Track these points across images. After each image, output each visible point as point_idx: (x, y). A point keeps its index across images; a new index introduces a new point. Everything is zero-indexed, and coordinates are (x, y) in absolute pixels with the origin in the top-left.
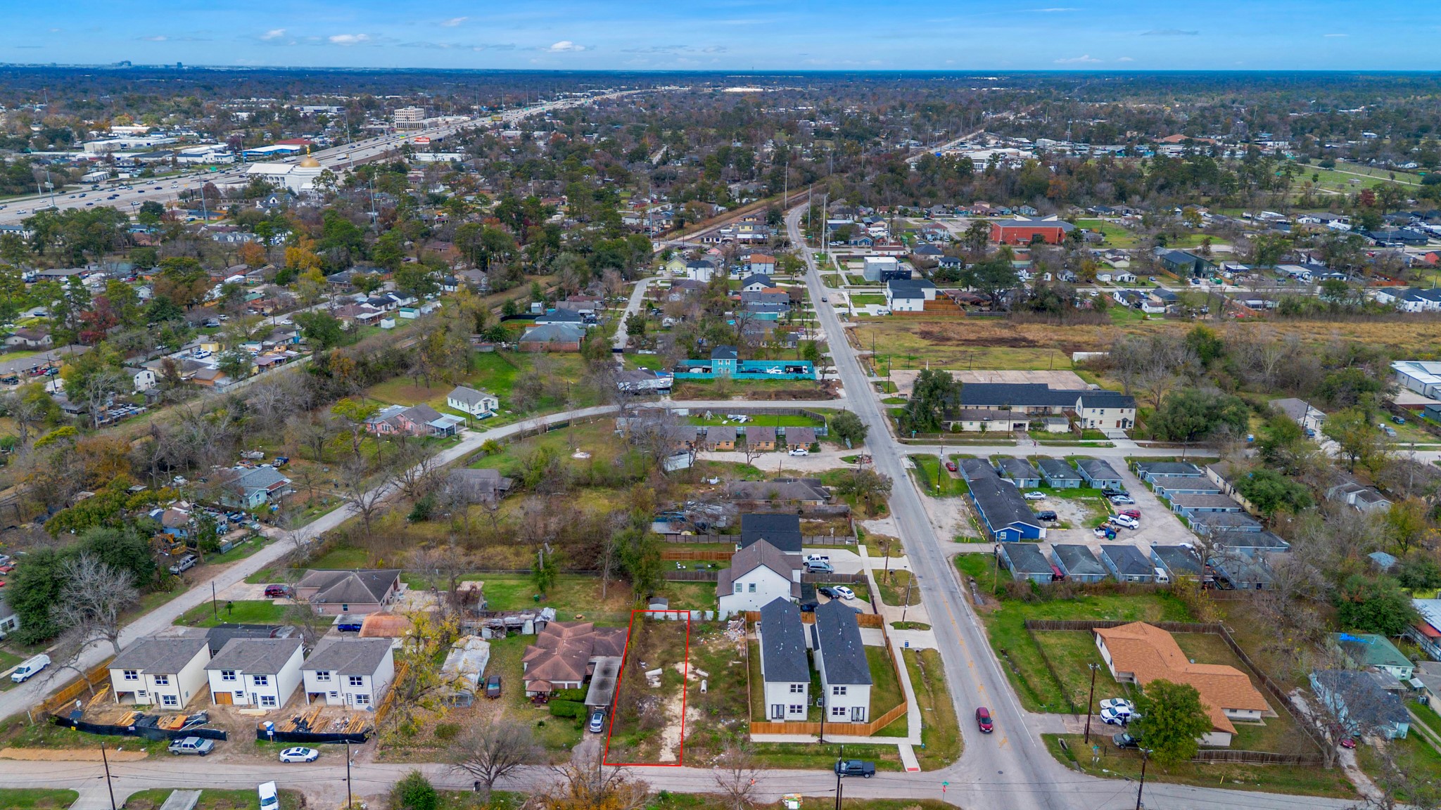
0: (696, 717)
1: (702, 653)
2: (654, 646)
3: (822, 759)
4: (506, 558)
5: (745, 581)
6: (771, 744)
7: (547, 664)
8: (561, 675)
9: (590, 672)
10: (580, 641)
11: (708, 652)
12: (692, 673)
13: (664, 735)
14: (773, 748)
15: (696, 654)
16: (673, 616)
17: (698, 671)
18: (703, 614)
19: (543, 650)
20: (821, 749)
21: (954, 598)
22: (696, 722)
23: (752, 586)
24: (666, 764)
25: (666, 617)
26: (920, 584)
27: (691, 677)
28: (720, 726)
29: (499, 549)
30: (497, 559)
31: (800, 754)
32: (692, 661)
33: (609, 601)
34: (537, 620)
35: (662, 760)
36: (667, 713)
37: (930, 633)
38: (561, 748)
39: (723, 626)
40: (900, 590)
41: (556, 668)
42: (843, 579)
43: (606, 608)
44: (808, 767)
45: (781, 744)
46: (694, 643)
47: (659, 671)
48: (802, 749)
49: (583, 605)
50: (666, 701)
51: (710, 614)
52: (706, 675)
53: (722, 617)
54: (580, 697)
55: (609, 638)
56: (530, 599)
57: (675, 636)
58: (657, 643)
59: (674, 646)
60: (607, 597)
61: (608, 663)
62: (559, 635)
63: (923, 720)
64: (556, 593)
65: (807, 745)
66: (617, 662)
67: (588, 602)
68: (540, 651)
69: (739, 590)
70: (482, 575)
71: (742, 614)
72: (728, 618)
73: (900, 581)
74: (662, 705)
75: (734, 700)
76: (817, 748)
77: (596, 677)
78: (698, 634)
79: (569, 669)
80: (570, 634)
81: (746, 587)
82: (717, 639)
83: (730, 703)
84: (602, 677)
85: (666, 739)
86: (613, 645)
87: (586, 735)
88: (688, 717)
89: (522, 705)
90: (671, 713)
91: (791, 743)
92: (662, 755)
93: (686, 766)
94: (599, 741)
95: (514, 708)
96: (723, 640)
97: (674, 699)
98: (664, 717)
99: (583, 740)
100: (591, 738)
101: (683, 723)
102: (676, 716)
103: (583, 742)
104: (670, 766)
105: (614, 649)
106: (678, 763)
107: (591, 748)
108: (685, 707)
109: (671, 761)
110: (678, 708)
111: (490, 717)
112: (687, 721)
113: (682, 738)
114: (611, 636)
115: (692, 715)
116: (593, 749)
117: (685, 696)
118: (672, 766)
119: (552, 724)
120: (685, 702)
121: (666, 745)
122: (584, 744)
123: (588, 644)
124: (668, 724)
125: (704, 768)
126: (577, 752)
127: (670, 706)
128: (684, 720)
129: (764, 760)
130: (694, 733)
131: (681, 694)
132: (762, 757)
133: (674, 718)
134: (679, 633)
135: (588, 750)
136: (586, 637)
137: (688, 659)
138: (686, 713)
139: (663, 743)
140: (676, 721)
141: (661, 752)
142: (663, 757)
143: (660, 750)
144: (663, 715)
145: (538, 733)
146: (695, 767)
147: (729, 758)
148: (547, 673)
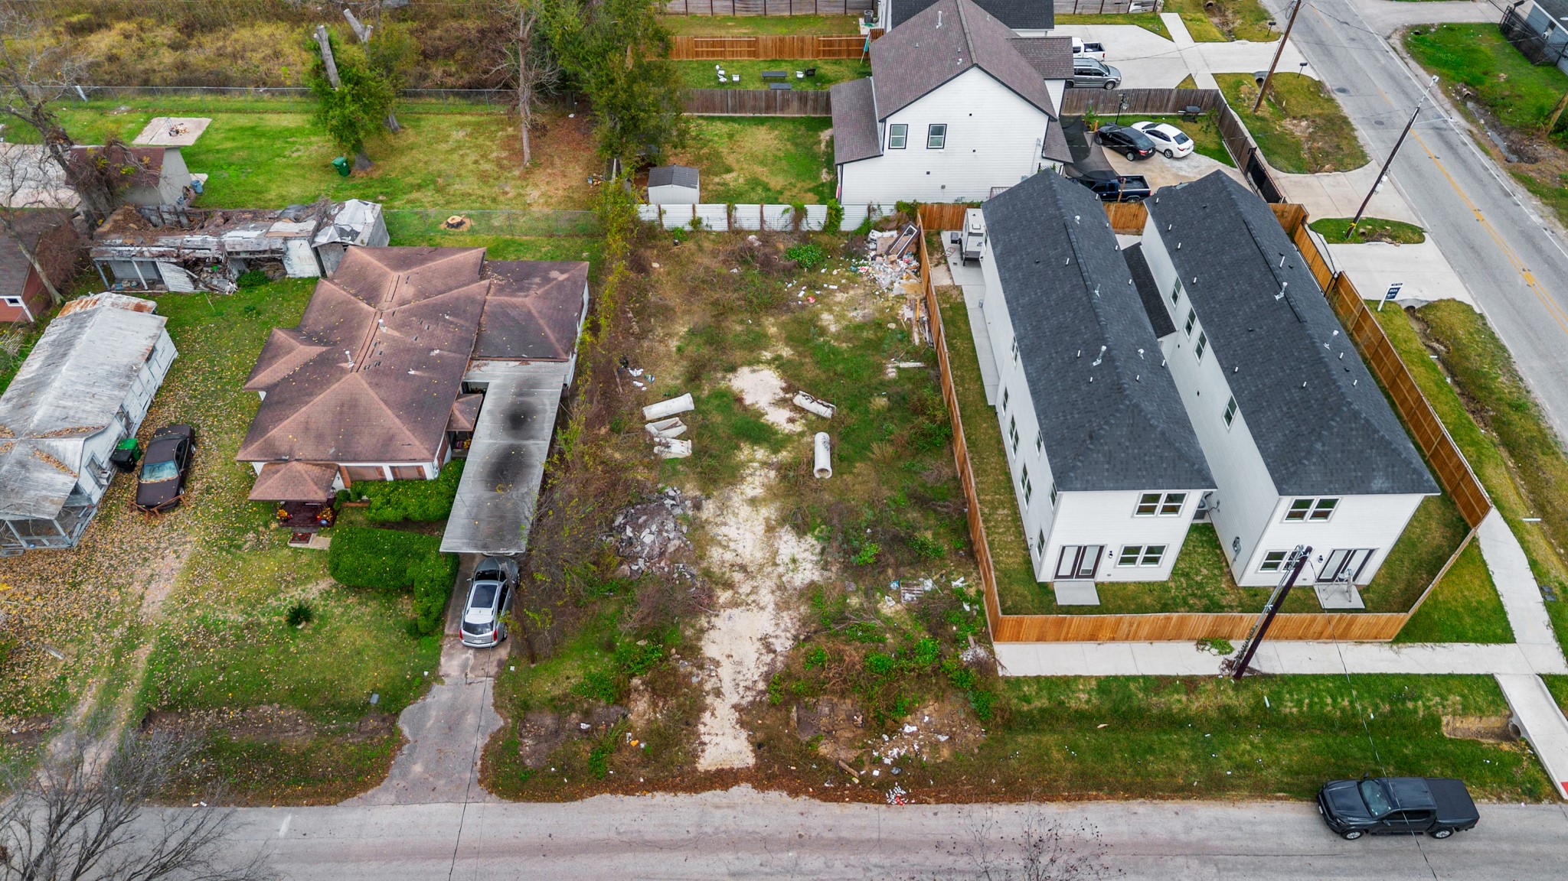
0: (808, 573)
1: (804, 333)
2: (666, 313)
3: (1248, 746)
4: (277, 54)
5: (917, 117)
6: (1066, 682)
7: (319, 406)
8: (365, 442)
9: (463, 423)
10: (433, 313)
11: (823, 331)
12: (782, 403)
13: (710, 649)
14: (1080, 700)
15: (790, 340)
16: (714, 216)
17: (800, 400)
18: (800, 214)
19: (315, 351)
20: (1240, 702)
21: (1450, 147)
22: (811, 593)
23: (938, 131)
24: (723, 779)
25: (696, 222)
26: (1347, 106)
27: (778, 418)
28: (888, 606)
29: (265, 30)
30: (256, 57)
31: (1172, 722)
32: (778, 363)
33: (540, 176)
34: (322, 239)
35: (707, 762)
36: (715, 553)
37: (1428, 250)
38: (360, 710)
39: (855, 246)
40: (1300, 129)
41: (349, 412)
42: (1150, 101)
43: (533, 194)
44: (1214, 788)
45: (1106, 685)
46: (776, 304)
47: (685, 402)
48: (1177, 701)
49: (471, 185)
50: (709, 509)
51: (816, 215)
52: (826, 412)
53: (851, 221)
54: (433, 507)
55: (529, 301)
56: (326, 167)
57: (726, 282)
58: (674, 300)
59: (722, 311)
60: (535, 165)
61: (527, 387)
62: (371, 294)
63: (1533, 564)
64: (402, 152)
65: (1191, 683)
66: (556, 376)
67: (484, 177)
68: (305, 352)
69: (899, 140)
70: (210, 100)
71: (908, 212)
72: (868, 226)
73: (1293, 103)
74: (697, 526)
75: (921, 501)
76: (1229, 698)
77: (486, 441)
78: (789, 273)
79: (390, 419)
80: (407, 291)
81: (918, 135)
82: (843, 289)
83: (913, 515)
84: (504, 441)
85: (717, 664)
86: (541, 322)
87: (450, 656)
88: (781, 569)
89: (251, 535)
90: (729, 556)
91: (1134, 678)
92: (705, 739)
93: (794, 793)
94: (490, 681)
95: (221, 549)
96: (860, 291)
97: (736, 500)
98: (707, 573)
99: (439, 679)
100: (464, 667)
101: (766, 597)
102: (743, 568)
103: (436, 687)
104: (734, 790)
105: (546, 337)
106: (762, 777)
107: (462, 715)
108: (770, 529)
109: (737, 764)
110: (748, 535)
111: (137, 588)
112: (781, 587)
113: (768, 658)
114: (536, 291)
115: (794, 561)
116: (470, 719)
117: (769, 488)
118: (743, 792)
119: (338, 611)
120: (769, 512)
121: (718, 693)
122: (439, 697)
123: (462, 322)
124: (721, 601)
125: (855, 798)
126: (415, 735)
127: (724, 530)
128: (770, 583)
129: (1056, 755)
130: (807, 639)
131: (756, 482)
132: (1049, 739)
133: (738, 576)
134: (735, 271)
135: (452, 727)
136: (458, 299)
137: (767, 355)
138: (775, 553)
139: (708, 687)
140: (745, 589)
141: (702, 729)
142: (709, 749)
143: (698, 718)
144: (704, 564)
145: (286, 651)
146: (825, 796)
147: (935, 746)
148: (320, 438)
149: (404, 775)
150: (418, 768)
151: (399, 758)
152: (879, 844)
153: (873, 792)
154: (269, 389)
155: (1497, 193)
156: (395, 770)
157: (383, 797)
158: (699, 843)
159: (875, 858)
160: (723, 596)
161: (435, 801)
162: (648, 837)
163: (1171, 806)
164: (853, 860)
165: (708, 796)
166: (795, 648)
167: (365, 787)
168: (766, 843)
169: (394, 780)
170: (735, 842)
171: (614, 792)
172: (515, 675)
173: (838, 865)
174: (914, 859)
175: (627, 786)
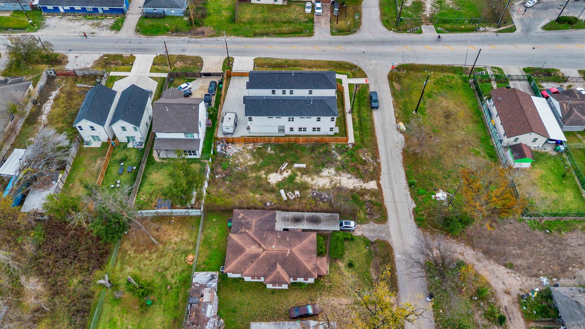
0: (332, 170)
1: (256, 168)
6: (355, 135)
7: (302, 258)
8: (311, 247)
9: (301, 230)
10: (264, 239)
11: (255, 165)
12: (281, 173)
13: (351, 187)
14: (358, 134)
15: (258, 171)
17: (281, 170)
19: (279, 266)
20: (356, 114)
21: (196, 43)
22: (337, 170)
24: (379, 185)
26: (176, 53)
27: (286, 175)
28: (340, 158)
31: (360, 123)
32: (267, 174)
33: (165, 238)
35: (376, 188)
36: (327, 187)
37: (237, 58)
39: (221, 156)
40: (180, 64)
44: (372, 120)
45: (355, 129)
46: (243, 174)
48: (357, 120)
49: (165, 260)
50: (315, 188)
52: (286, 165)
55: (254, 220)
59: (246, 185)
60: (158, 240)
61: (286, 219)
65: (353, 119)
67: (161, 256)
74: (320, 190)
75: (313, 150)
77: (305, 226)
78: (231, 170)
79: (305, 242)
80: (254, 247)
82: (238, 159)
83: (316, 152)
84: (305, 222)
85: (354, 186)
86: (262, 217)
87: (357, 234)
88: (331, 175)
89: (326, 284)
90: (328, 184)
91: (353, 126)
92: (371, 188)
93: (380, 175)
94: (362, 226)
95: (331, 289)
96: (240, 156)
97: (312, 183)
98: (332, 188)
99: (362, 235)
100: (359, 231)
101: (338, 178)
102: (331, 182)
103: (364, 235)
104: (381, 183)
105: (268, 216)
106: (378, 179)
107: (371, 229)
108: (320, 177)
109: (376, 183)
110: (322, 181)
111: (343, 307)
112: (336, 175)
113: (352, 178)
114: (249, 219)
115: (329, 173)
116: (372, 228)
117: (309, 177)
118: (381, 182)
119: (347, 258)
120: (315, 177)
121: (361, 186)
122: (367, 234)
123: (265, 233)
124: (339, 186)
125: (380, 166)
126: (376, 237)
127: (321, 185)
128: (335, 177)
129: (368, 138)
130: (348, 172)
131: (307, 179)
132: (365, 139)
133: (333, 183)
134: (227, 183)
135: (374, 231)
136: (256, 236)
137: (264, 176)
138: (327, 176)
139: (360, 188)
140: (336, 181)
141: (369, 188)
142: (373, 187)
143: (367, 189)
144: (330, 188)
145: (359, 267)
146: (380, 170)
147: (368, 155)
148: (311, 258)
149: (385, 237)
150: (383, 235)
151: (382, 239)
152: (388, 163)
153: (379, 164)
154: (290, 277)
155: (217, 42)
156: (385, 239)
157: (390, 240)
158: (392, 189)
159: (391, 164)
160: (338, 185)
161: (390, 231)
162: (392, 196)
163: (376, 126)
164: (391, 167)
165: (383, 187)
166: (350, 174)
167: (388, 244)
168: (390, 179)
169: (387, 239)
170: (391, 183)
171: (384, 202)
172: (360, 221)
173: (393, 169)
174: (390, 159)
175: (382, 200)
